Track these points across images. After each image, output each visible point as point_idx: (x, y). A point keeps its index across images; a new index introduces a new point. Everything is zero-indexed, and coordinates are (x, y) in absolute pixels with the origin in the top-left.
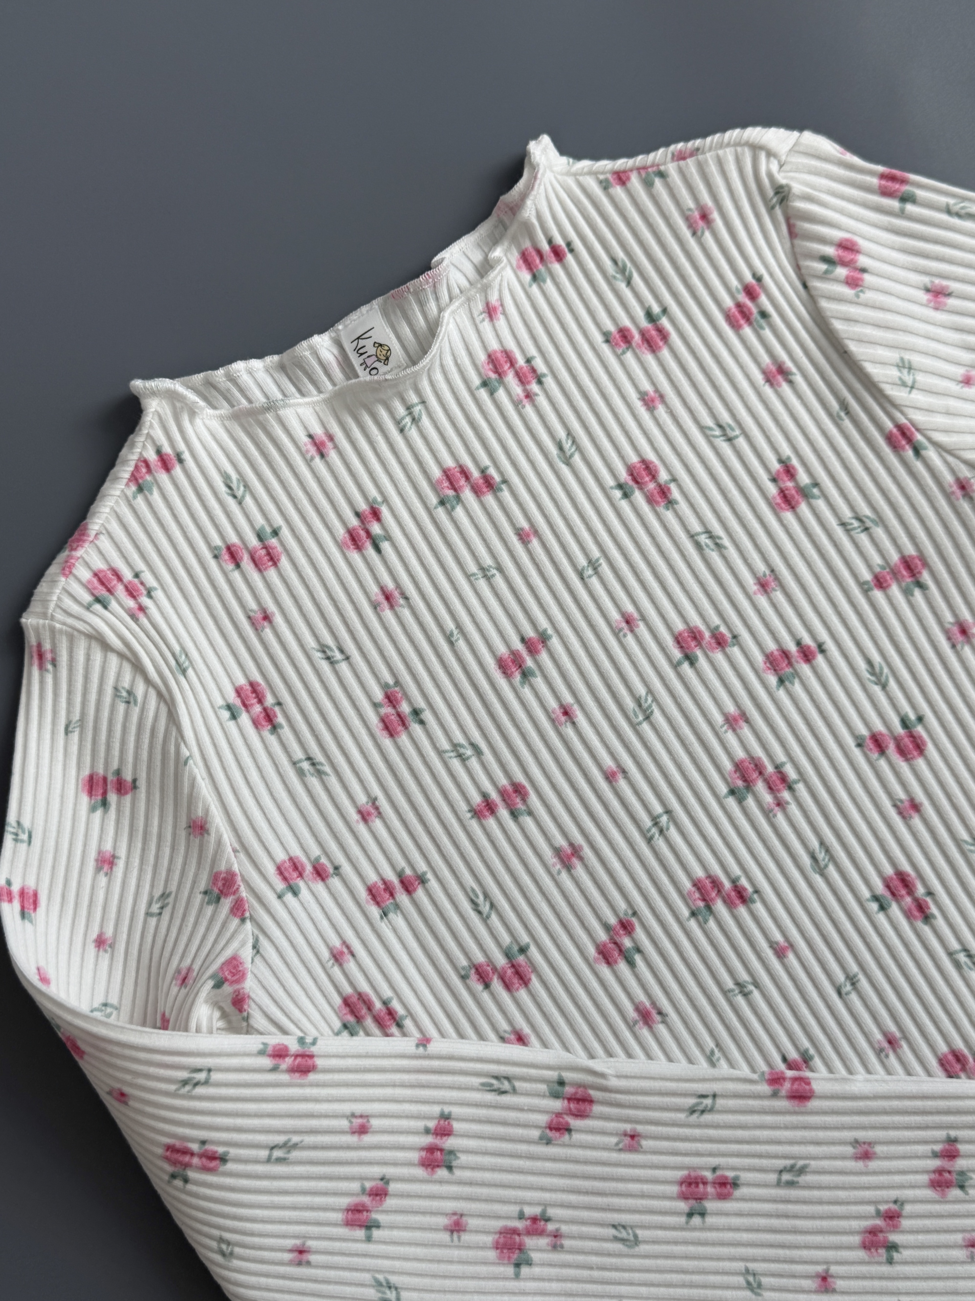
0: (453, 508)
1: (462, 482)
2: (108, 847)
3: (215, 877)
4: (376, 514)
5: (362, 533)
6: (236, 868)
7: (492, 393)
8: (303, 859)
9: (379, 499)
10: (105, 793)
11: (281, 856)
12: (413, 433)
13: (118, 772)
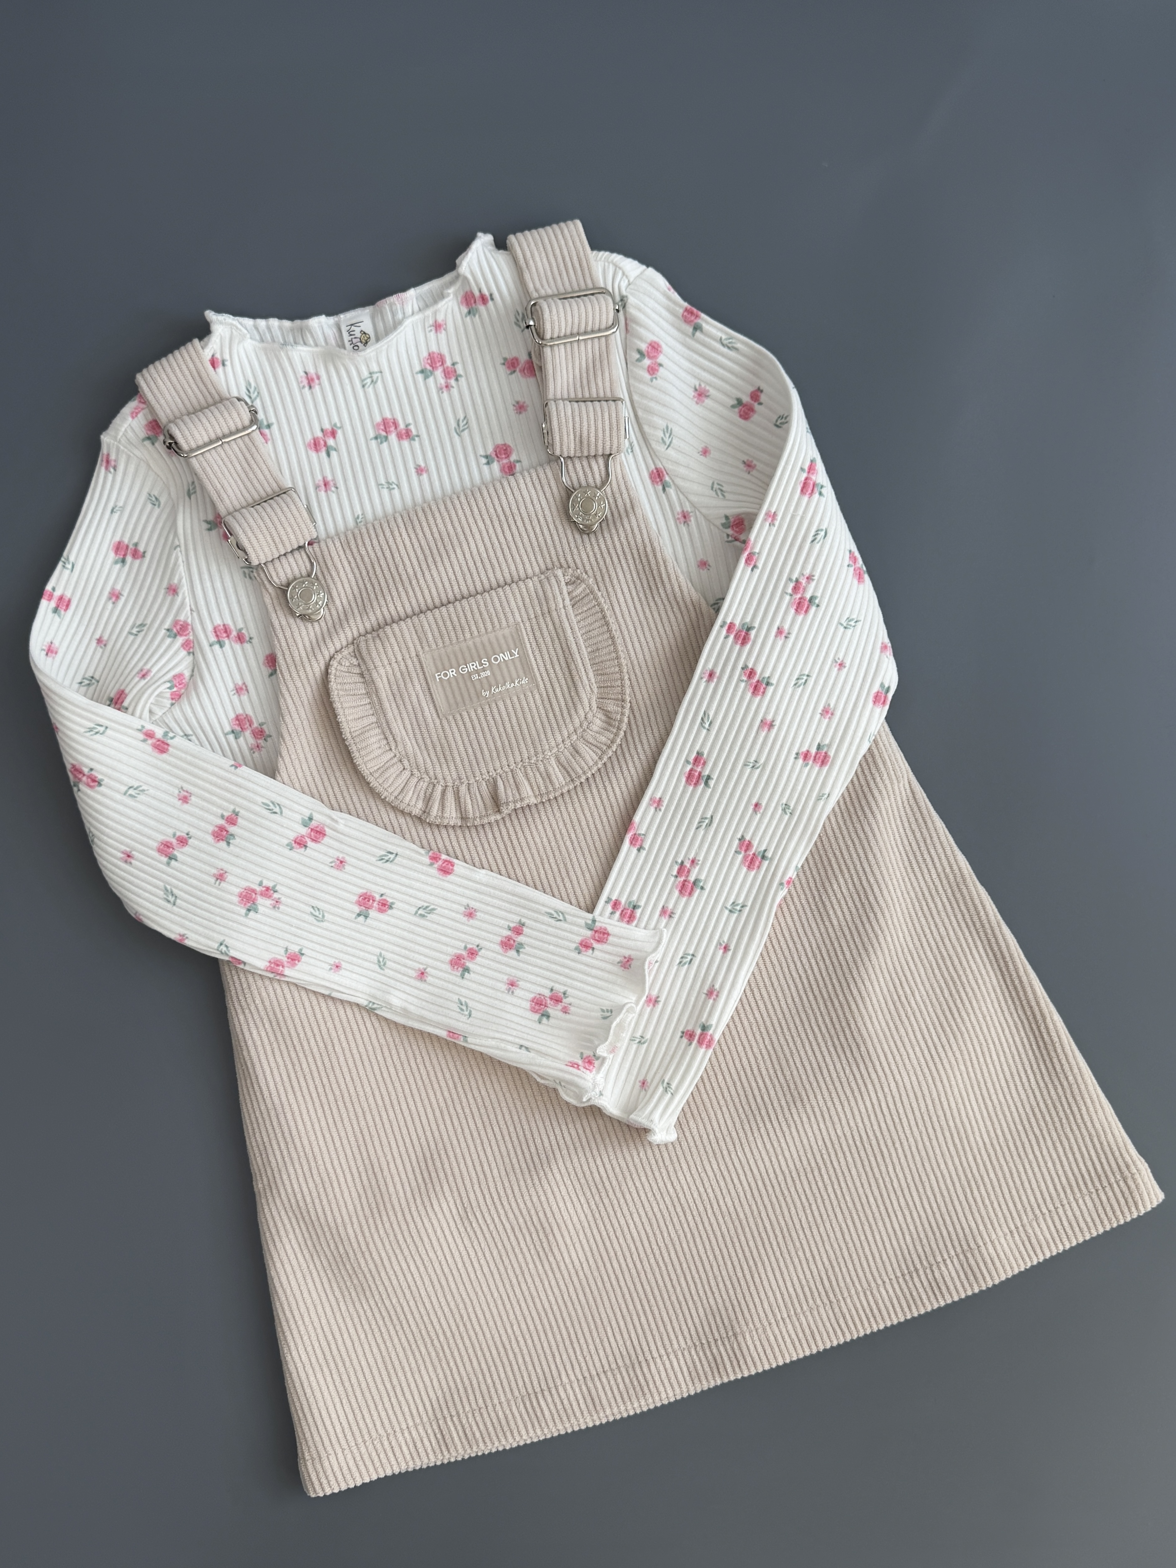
1: (393, 429)
2: (118, 587)
3: (176, 623)
4: (333, 434)
5: (322, 443)
6: (189, 621)
7: (426, 378)
10: (125, 555)
11: (218, 622)
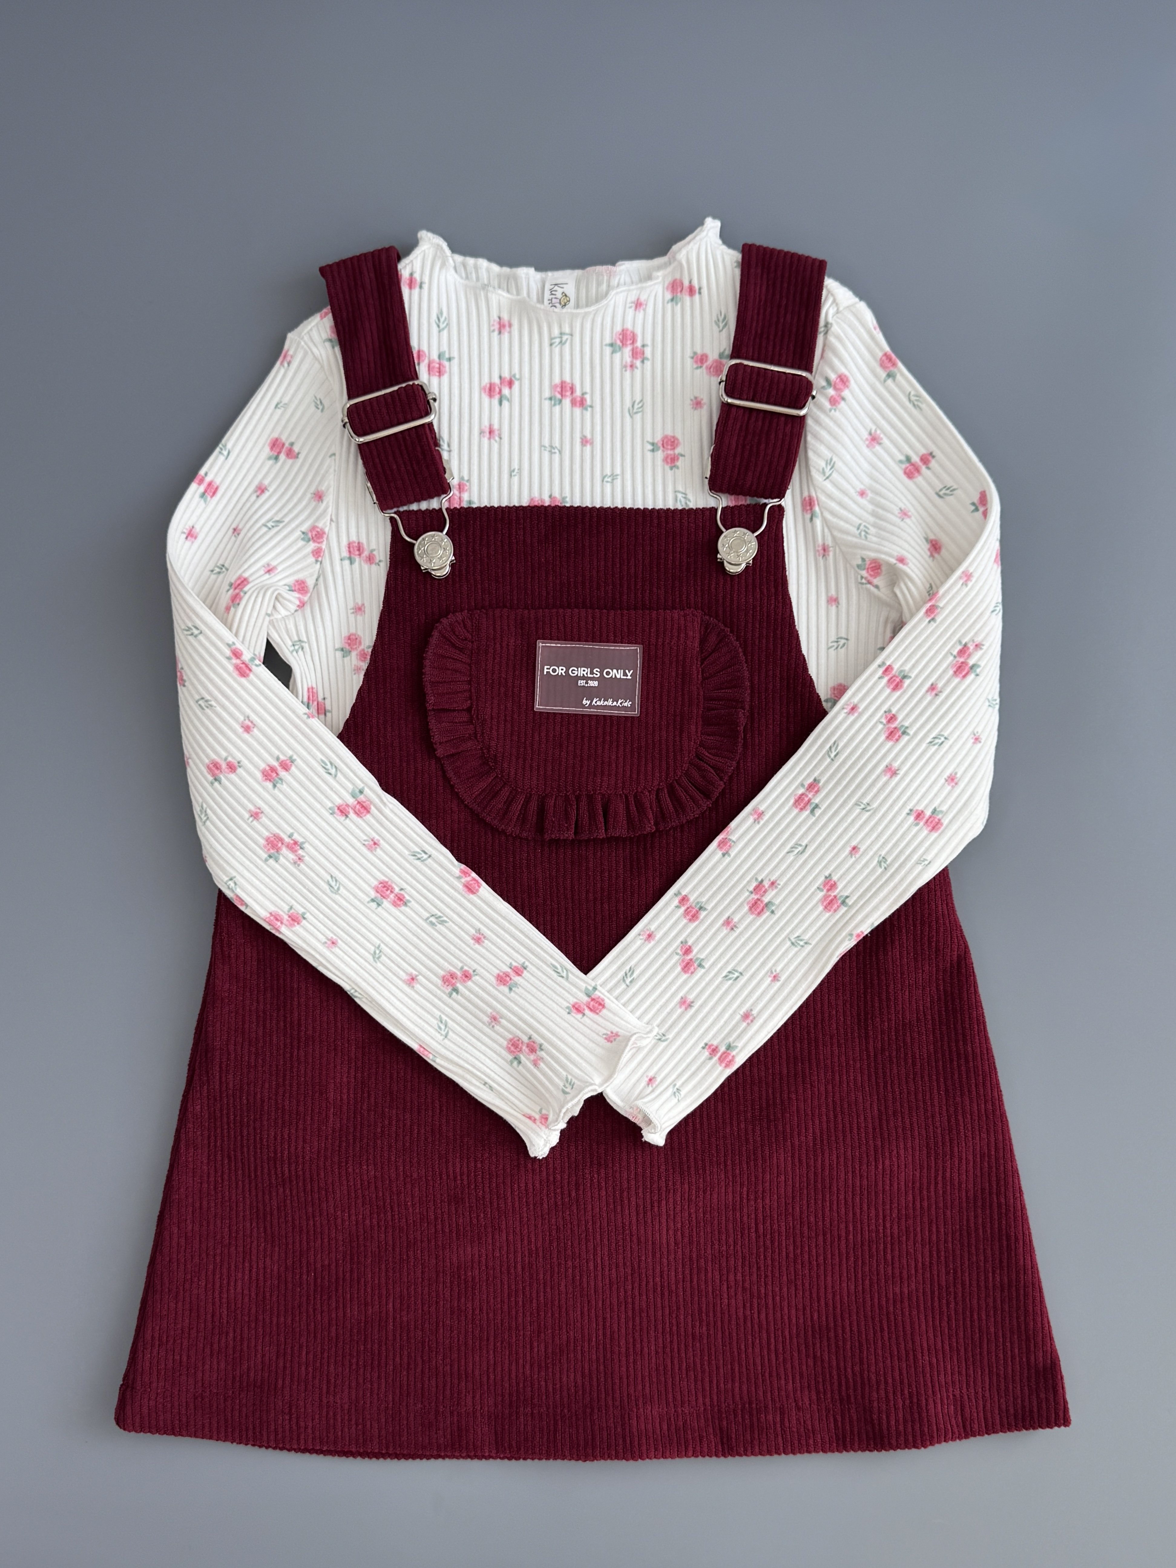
0: (555, 405)
8: (365, 546)
9: (517, 376)
12: (557, 350)
13: (292, 444)
